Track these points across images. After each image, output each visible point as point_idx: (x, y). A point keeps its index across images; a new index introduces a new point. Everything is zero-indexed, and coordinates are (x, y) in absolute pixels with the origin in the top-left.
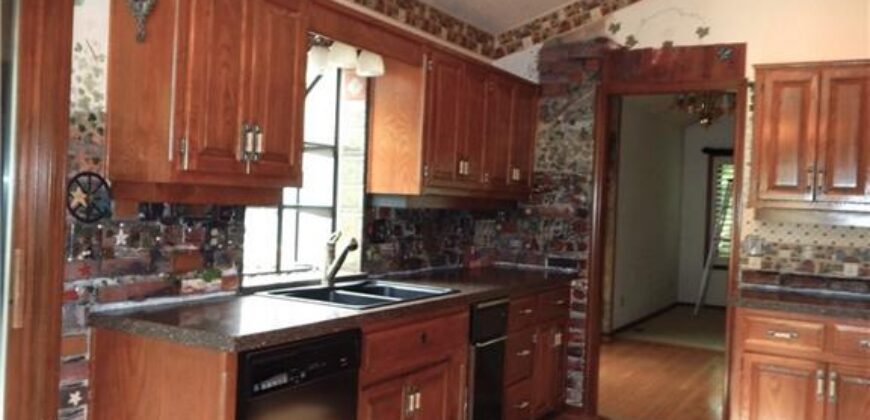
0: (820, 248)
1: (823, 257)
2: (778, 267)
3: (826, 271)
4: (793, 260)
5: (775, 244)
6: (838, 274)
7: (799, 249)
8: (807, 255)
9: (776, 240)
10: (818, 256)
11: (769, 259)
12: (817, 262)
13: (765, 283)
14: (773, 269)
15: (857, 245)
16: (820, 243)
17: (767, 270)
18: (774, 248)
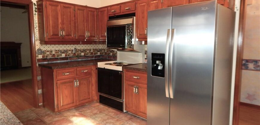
0: (56, 51)
1: (57, 53)
2: (47, 57)
3: (58, 56)
4: (50, 55)
5: (45, 51)
6: (61, 57)
7: (51, 51)
8: (54, 53)
9: (45, 50)
10: (56, 53)
11: (44, 55)
12: (56, 54)
13: (44, 62)
14: (45, 58)
15: (64, 49)
16: (56, 49)
17: (44, 58)
18: (45, 52)
